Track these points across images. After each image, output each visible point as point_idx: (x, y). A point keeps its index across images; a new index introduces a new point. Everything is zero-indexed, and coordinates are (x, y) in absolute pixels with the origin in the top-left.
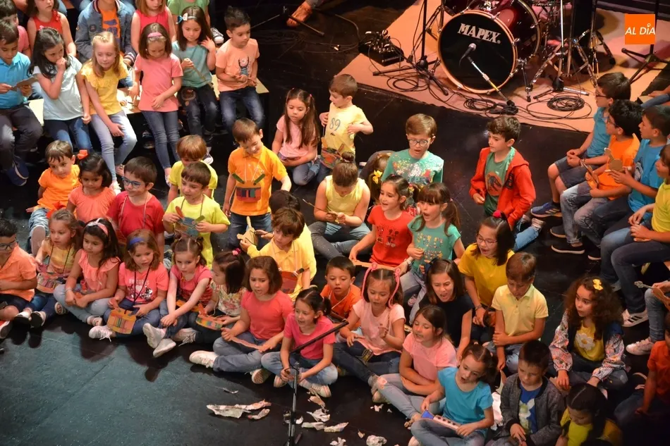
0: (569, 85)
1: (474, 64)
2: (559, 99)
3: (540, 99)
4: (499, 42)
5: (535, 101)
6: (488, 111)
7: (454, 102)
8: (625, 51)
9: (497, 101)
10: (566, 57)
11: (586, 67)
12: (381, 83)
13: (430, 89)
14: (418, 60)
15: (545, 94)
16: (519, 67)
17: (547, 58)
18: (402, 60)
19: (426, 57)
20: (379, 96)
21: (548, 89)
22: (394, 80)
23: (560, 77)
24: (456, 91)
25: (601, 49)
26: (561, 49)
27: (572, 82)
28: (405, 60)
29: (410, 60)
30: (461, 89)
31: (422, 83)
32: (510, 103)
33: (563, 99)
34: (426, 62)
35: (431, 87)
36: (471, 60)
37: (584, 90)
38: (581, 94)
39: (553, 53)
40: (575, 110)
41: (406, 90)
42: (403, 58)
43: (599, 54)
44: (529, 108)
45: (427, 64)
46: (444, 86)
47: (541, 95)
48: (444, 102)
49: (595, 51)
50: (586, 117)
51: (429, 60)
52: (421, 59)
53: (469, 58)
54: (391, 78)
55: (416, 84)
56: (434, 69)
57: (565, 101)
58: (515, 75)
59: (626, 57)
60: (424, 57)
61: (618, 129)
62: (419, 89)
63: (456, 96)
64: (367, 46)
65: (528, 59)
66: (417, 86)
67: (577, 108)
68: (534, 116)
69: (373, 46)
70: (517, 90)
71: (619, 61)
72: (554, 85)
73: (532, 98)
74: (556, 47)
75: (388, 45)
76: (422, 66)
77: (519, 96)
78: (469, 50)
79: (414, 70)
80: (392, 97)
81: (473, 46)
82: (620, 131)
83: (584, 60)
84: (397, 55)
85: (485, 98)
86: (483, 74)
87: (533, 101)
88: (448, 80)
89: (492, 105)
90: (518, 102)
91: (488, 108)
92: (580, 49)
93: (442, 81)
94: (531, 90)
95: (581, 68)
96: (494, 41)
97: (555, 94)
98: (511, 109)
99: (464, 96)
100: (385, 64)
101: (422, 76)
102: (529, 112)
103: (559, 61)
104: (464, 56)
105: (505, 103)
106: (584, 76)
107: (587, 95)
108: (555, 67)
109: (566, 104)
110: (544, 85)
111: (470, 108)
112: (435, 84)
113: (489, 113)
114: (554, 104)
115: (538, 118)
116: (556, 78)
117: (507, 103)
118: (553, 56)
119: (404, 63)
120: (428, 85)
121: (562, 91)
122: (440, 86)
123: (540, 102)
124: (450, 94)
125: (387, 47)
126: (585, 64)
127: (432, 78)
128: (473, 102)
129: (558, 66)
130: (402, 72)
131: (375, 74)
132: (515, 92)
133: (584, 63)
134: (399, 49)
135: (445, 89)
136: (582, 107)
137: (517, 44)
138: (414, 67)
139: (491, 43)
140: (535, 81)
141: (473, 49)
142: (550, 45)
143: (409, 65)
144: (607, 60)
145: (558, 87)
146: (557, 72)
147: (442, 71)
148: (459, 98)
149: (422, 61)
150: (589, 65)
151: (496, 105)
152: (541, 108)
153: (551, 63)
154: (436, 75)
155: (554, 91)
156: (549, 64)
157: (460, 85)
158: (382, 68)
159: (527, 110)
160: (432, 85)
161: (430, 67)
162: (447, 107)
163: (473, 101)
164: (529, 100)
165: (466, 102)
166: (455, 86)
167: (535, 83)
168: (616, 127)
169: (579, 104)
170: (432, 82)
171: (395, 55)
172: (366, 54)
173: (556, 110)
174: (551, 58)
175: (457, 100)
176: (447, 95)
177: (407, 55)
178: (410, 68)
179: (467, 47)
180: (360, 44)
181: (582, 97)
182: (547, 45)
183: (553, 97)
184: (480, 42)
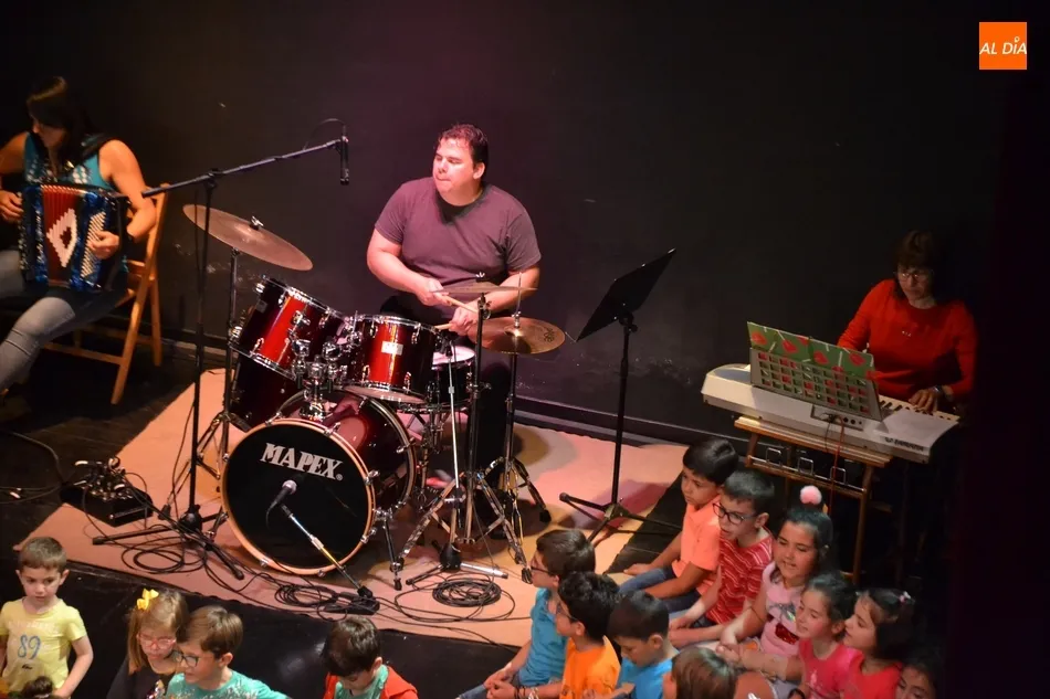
0: (471, 559)
1: (293, 519)
2: (454, 585)
3: (419, 585)
4: (340, 477)
5: (410, 588)
6: (322, 608)
7: (256, 592)
8: (565, 498)
9: (338, 590)
10: (462, 507)
11: (500, 527)
12: (110, 558)
13: (207, 568)
14: (182, 513)
15: (428, 574)
16: (378, 525)
17: (427, 509)
18: (150, 514)
19: (198, 507)
20: (106, 584)
21: (432, 566)
22: (135, 552)
23: (455, 545)
24: (257, 572)
25: (524, 494)
26: (454, 492)
27: (476, 554)
28: (155, 514)
29: (165, 513)
30: (269, 568)
31: (191, 558)
32: (363, 591)
33: (461, 584)
34: (198, 517)
35: (210, 564)
36: (288, 512)
37: (497, 567)
38: (494, 575)
39: (440, 499)
40: (485, 603)
41: (161, 571)
42: (151, 510)
43: (523, 503)
44: (401, 601)
45: (200, 521)
46: (236, 562)
47: (420, 578)
48: (237, 592)
49: (514, 497)
50: (507, 617)
51: (203, 513)
52: (189, 511)
53: (284, 508)
54: (129, 548)
55: (179, 560)
56: (214, 529)
57: (465, 589)
58: (371, 538)
59: (567, 509)
60: (194, 508)
61: (576, 625)
62: (186, 568)
63: (259, 580)
64: (78, 489)
65: (394, 510)
66: (182, 563)
67: (488, 601)
68: (410, 616)
69: (91, 489)
70: (377, 566)
71: (557, 517)
72: (443, 559)
73: (403, 582)
74: (442, 489)
75: (122, 486)
76: (191, 524)
77: (379, 579)
78: (283, 492)
79: (174, 533)
80: (134, 585)
81: (290, 484)
82: (579, 629)
83: (497, 512)
84: (140, 505)
85: (315, 584)
86: (311, 537)
87: (406, 588)
88: (242, 550)
89: (330, 596)
90: (380, 589)
91: (322, 603)
92: (488, 491)
93: (230, 552)
94: (401, 568)
95: (491, 527)
96: (331, 476)
97: (445, 575)
98: (367, 604)
99: (275, 581)
100: (116, 523)
101: (191, 544)
102: (399, 608)
103: (451, 513)
104: (275, 503)
105: (354, 592)
106: (499, 541)
107: (505, 577)
108: (444, 525)
109: (467, 593)
110: (425, 559)
111: (288, 601)
112: (216, 557)
113: (324, 610)
114: (446, 593)
115: (418, 619)
116: (446, 546)
117: (359, 592)
118: (440, 505)
119: (154, 520)
120: (204, 559)
121: (459, 569)
122: (228, 563)
123: (418, 589)
124: (248, 577)
125: (120, 489)
126: (499, 521)
127: (210, 547)
128: (293, 591)
129: (449, 524)
130: (150, 537)
131: (97, 542)
132: (370, 572)
133: (497, 517)
134: (144, 494)
135: (238, 567)
136: (497, 598)
137: (374, 480)
138: (175, 527)
139: (325, 479)
140: (407, 551)
141: (290, 490)
142: (430, 486)
143: (166, 523)
144: (535, 515)
145: (450, 563)
146: (448, 535)
147: (231, 534)
148: (267, 584)
149: (191, 515)
150: (507, 522)
151: (336, 596)
152: (422, 601)
153: (436, 517)
154: (218, 541)
155: (444, 570)
156: (432, 519)
157: (266, 560)
158: (110, 531)
159: (396, 604)
160: (211, 559)
161: (207, 527)
162: (245, 601)
163: (293, 588)
164: (398, 586)
165: (279, 591)
166: (257, 562)
167: (409, 556)
168: (572, 621)
169: (491, 594)
170: (211, 554)
171: (135, 505)
172: (76, 504)
173: (449, 604)
174: (436, 509)
175: (262, 587)
176: (242, 578)
177: (159, 503)
178: (167, 529)
179: (280, 487)
180: (64, 484)
181: (497, 581)
182: (426, 486)
183: (442, 581)
184: (304, 478)
